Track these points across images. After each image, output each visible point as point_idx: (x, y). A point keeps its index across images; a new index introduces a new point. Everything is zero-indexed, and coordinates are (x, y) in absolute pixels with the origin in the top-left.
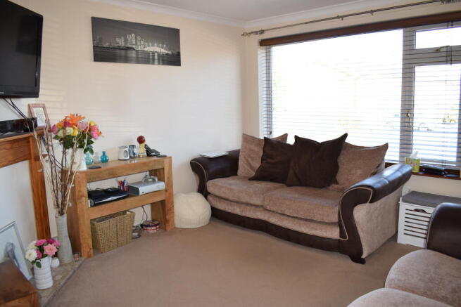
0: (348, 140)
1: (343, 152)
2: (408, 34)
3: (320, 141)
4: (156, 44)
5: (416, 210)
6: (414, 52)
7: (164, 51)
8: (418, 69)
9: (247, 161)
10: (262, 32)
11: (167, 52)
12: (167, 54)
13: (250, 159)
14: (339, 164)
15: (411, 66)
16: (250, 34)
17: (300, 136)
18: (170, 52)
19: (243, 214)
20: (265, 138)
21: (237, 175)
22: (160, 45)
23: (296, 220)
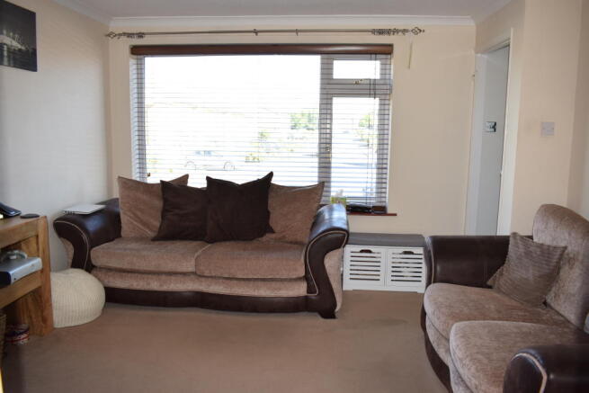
0: (275, 181)
1: (271, 195)
2: (326, 61)
3: (240, 182)
4: (5, 32)
5: (362, 251)
6: (332, 82)
7: (16, 45)
8: (336, 101)
9: (135, 214)
10: (141, 35)
11: (19, 46)
12: (20, 50)
13: (139, 213)
14: (270, 209)
15: (329, 96)
16: (120, 35)
17: (214, 177)
18: (23, 48)
19: (165, 288)
20: (161, 181)
21: (120, 236)
22: (11, 34)
23: (252, 282)
